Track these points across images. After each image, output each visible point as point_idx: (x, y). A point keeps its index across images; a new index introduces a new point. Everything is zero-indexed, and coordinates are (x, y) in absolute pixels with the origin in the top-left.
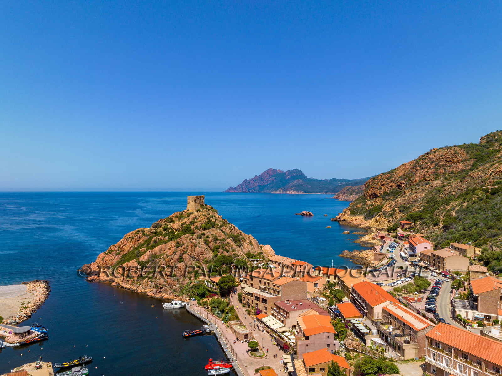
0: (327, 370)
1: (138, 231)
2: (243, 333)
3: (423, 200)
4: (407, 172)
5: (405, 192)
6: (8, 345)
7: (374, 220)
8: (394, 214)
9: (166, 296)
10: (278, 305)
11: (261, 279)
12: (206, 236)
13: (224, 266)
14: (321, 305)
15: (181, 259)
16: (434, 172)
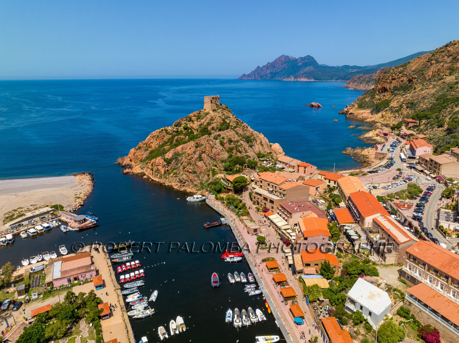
0: (320, 266)
1: (162, 130)
2: (253, 228)
3: (432, 97)
4: (421, 66)
5: (415, 87)
6: (71, 229)
7: (380, 114)
8: (400, 110)
9: (189, 190)
10: (283, 206)
11: (269, 183)
12: (221, 137)
13: (238, 166)
14: (320, 207)
15: (200, 159)
16: (450, 67)
